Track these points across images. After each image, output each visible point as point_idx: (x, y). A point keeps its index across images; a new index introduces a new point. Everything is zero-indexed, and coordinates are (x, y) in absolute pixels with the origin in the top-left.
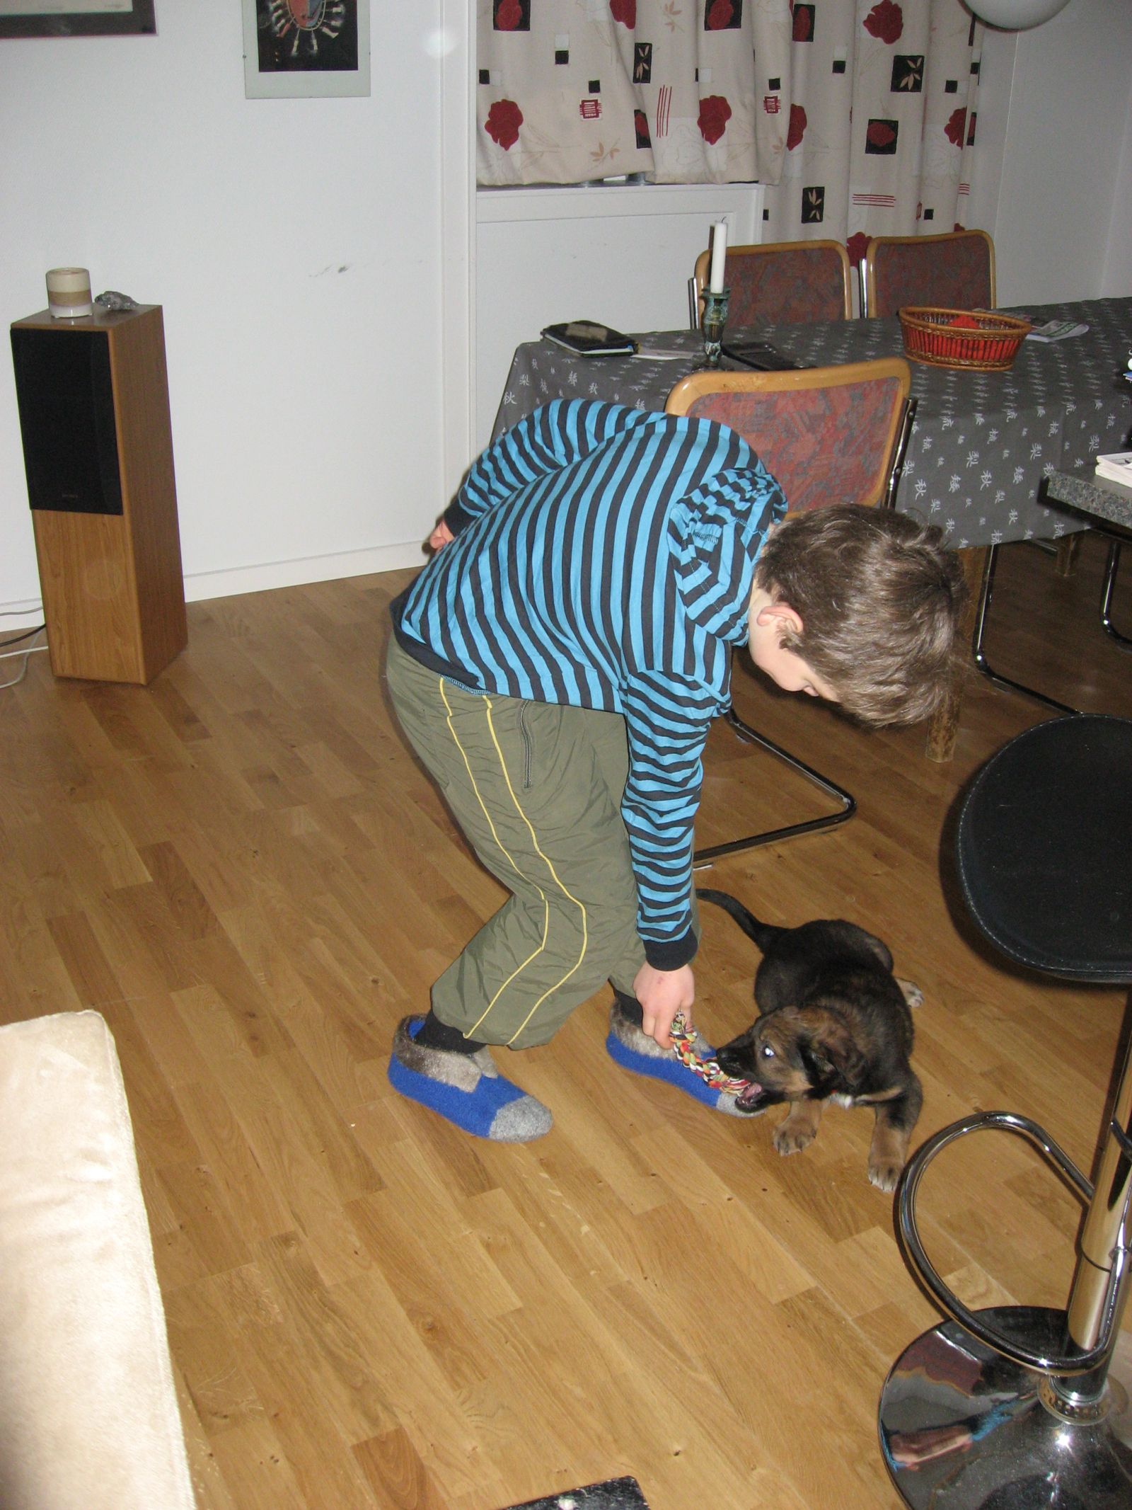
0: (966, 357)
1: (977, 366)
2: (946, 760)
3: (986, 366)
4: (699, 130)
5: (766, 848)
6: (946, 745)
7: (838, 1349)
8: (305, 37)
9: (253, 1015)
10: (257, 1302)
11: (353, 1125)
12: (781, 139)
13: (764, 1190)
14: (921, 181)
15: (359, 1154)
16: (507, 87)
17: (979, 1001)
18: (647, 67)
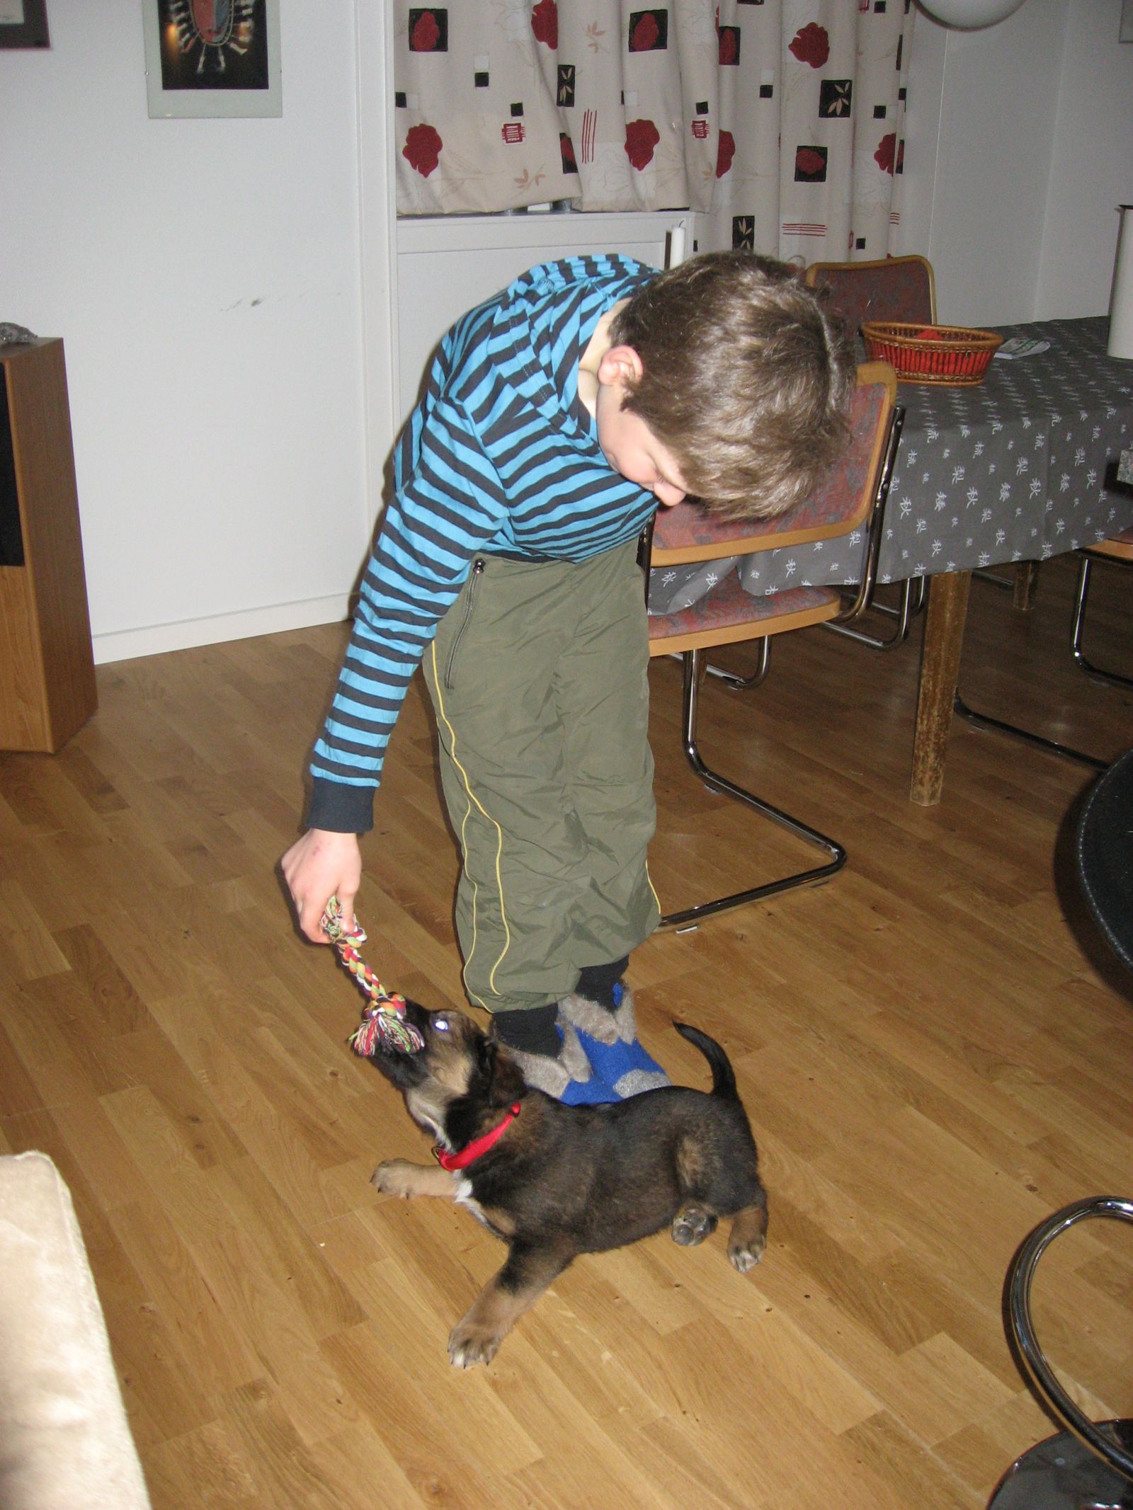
0: (937, 372)
1: (946, 381)
2: (933, 803)
3: (957, 381)
4: (626, 155)
5: (754, 906)
6: (932, 786)
7: (920, 1485)
8: (212, 54)
9: (196, 1120)
10: (224, 1471)
11: (322, 1245)
12: (710, 164)
13: (807, 1296)
14: (852, 209)
15: (333, 1281)
16: (427, 111)
17: (1012, 1065)
18: (570, 90)
